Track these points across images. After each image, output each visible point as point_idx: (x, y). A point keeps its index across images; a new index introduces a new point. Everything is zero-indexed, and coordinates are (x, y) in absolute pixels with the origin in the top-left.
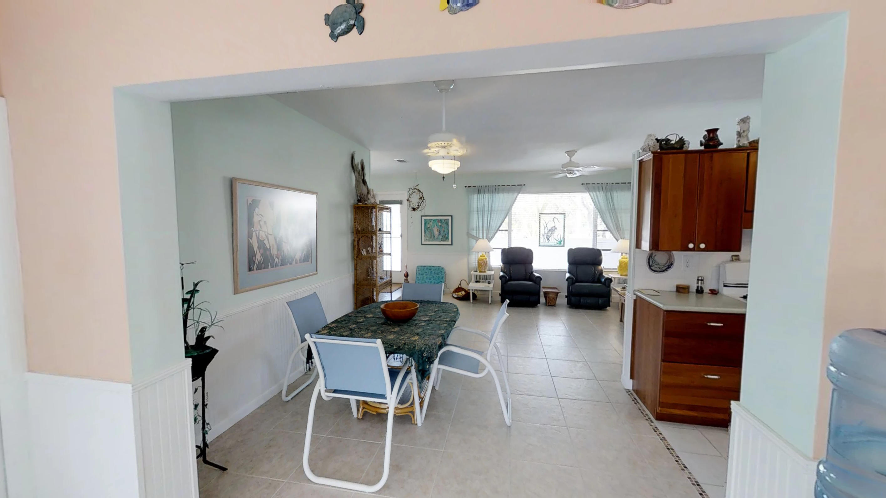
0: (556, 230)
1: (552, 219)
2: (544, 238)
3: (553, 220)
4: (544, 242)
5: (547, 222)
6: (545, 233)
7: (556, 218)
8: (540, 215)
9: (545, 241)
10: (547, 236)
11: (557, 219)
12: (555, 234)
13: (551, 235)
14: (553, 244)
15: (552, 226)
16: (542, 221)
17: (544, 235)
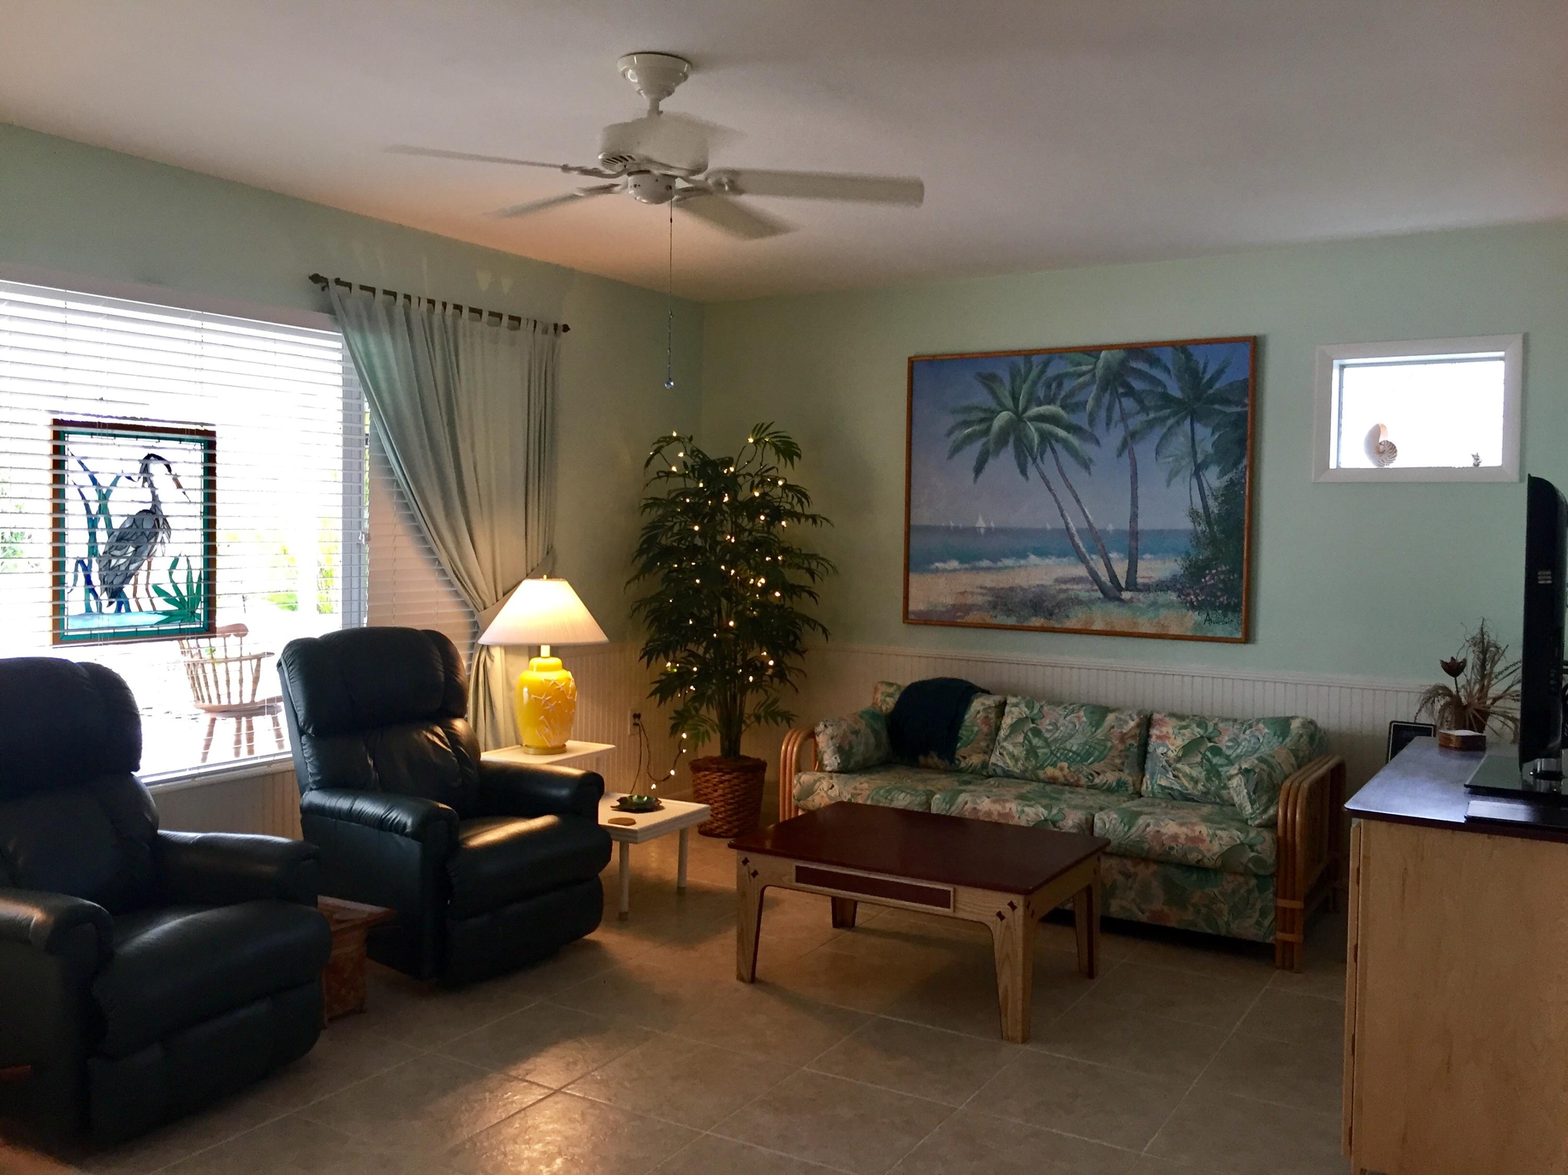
0: (162, 535)
1: (137, 467)
2: (88, 581)
3: (145, 470)
4: (89, 610)
5: (105, 481)
6: (93, 551)
7: (159, 458)
8: (57, 436)
9: (94, 608)
10: (106, 568)
11: (168, 467)
12: (155, 562)
13: (133, 567)
14: (143, 620)
15: (134, 509)
16: (75, 476)
17: (87, 569)
